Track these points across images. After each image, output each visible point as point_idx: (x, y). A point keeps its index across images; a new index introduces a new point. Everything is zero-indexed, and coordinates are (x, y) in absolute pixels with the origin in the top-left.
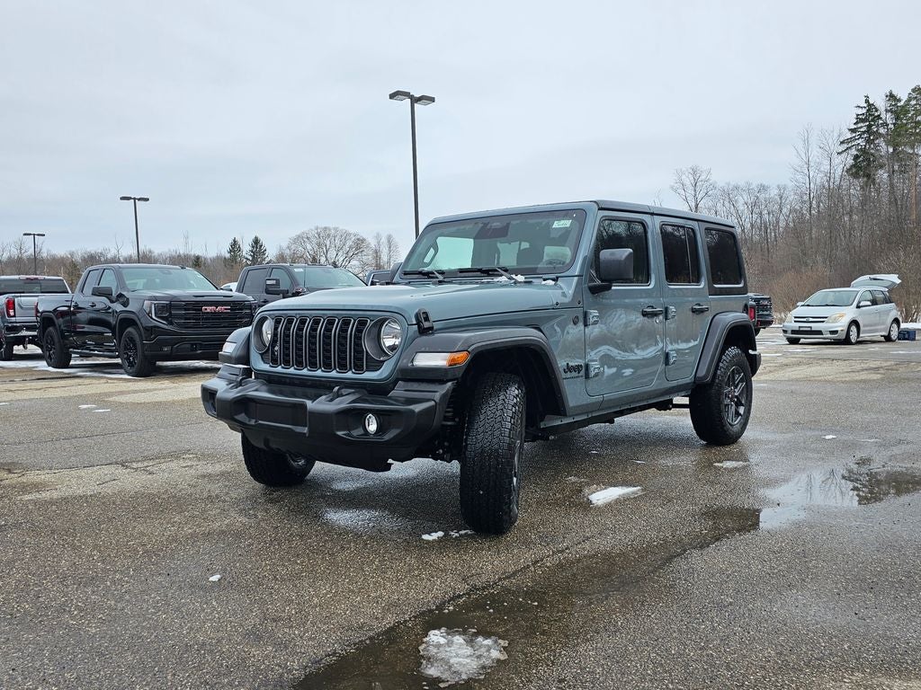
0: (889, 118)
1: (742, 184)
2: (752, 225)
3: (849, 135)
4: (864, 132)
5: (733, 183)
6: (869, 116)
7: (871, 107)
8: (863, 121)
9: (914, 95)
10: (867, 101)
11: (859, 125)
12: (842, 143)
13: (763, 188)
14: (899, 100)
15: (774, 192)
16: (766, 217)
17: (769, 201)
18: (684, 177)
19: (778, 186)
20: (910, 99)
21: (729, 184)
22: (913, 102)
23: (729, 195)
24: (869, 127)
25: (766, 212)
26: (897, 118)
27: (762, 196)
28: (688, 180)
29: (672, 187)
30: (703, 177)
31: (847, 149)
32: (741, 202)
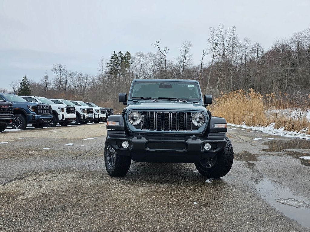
0: (120, 59)
1: (75, 72)
2: (78, 86)
3: (110, 62)
4: (114, 62)
5: (72, 71)
6: (115, 57)
7: (115, 55)
8: (114, 58)
9: (127, 53)
10: (114, 53)
11: (112, 59)
12: (108, 64)
13: (81, 74)
14: (123, 54)
15: (85, 76)
16: (82, 83)
17: (83, 78)
18: (56, 67)
19: (86, 74)
20: (126, 55)
21: (70, 71)
22: (127, 56)
23: (70, 75)
24: (115, 60)
25: (82, 82)
26: (122, 59)
27: (81, 77)
28: (58, 68)
29: (52, 70)
30: (63, 68)
31: (109, 66)
32: (74, 78)
